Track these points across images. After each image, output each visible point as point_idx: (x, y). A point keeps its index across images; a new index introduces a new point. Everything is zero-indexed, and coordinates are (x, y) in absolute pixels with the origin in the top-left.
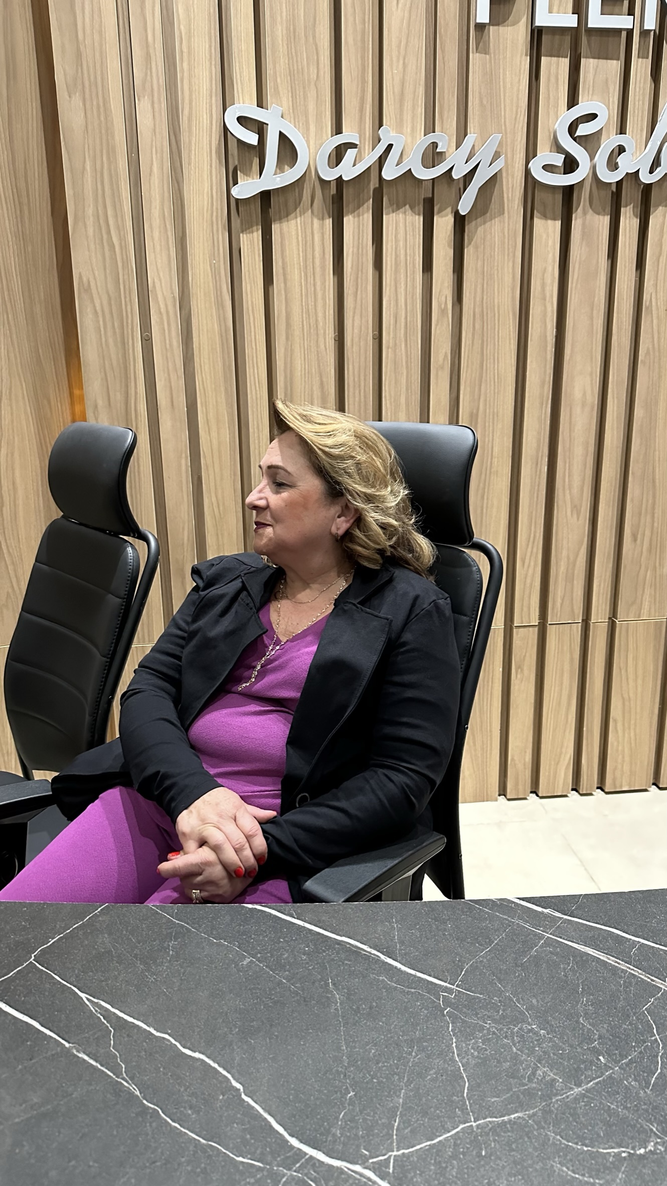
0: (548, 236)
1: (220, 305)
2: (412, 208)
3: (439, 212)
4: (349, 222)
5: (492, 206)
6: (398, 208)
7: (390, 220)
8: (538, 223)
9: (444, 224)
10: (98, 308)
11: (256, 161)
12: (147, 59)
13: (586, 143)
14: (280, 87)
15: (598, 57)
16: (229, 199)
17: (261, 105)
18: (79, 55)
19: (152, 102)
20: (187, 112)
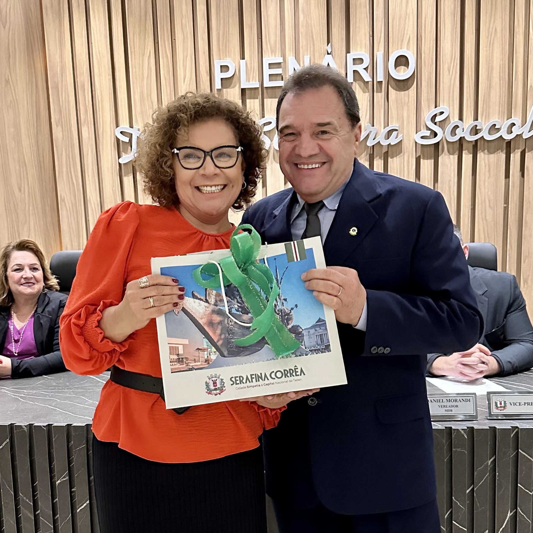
11: (129, 148)
12: (86, 111)
13: (268, 135)
14: (138, 119)
15: (272, 98)
16: (119, 163)
17: (131, 126)
18: (60, 112)
19: (88, 128)
20: (102, 130)
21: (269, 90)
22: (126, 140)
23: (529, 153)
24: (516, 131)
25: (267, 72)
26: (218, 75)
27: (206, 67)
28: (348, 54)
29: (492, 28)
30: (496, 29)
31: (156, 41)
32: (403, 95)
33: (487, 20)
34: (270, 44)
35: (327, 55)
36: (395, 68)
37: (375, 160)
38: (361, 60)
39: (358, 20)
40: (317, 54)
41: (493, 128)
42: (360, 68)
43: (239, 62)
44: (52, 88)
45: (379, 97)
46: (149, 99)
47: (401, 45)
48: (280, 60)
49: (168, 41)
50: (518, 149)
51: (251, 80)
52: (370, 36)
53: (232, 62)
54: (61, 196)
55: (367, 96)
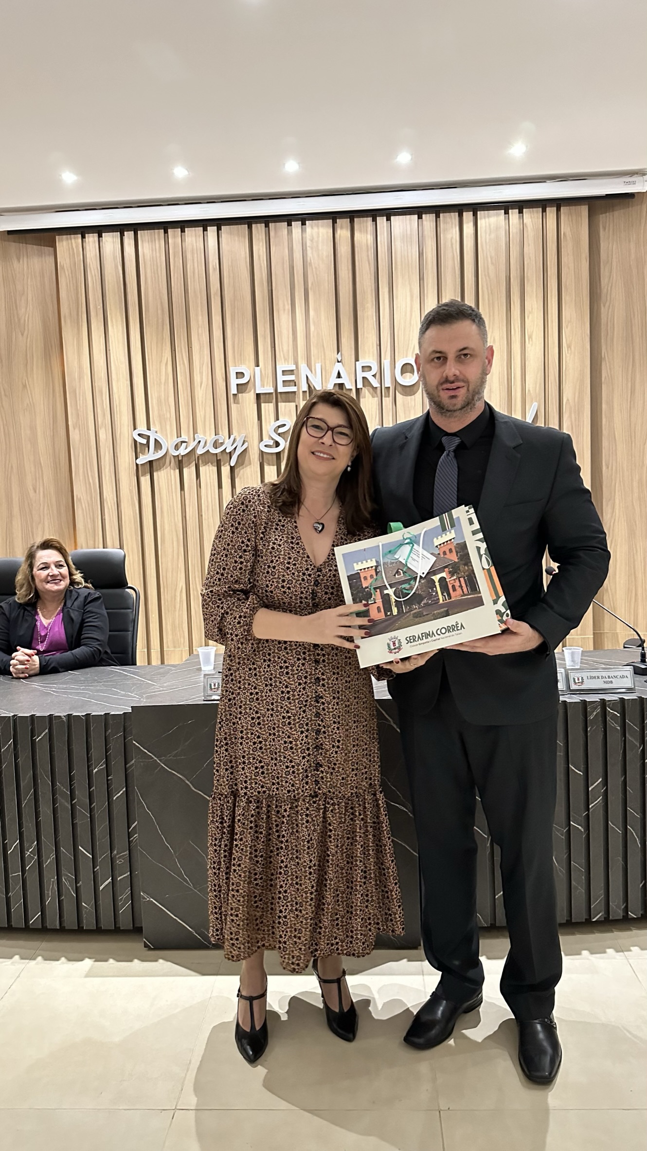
0: (271, 472)
1: (133, 505)
2: (212, 464)
3: (224, 465)
4: (185, 470)
5: (246, 462)
6: (206, 464)
7: (202, 469)
8: (266, 468)
9: (225, 470)
10: (84, 508)
11: (147, 449)
12: (104, 415)
13: (283, 436)
14: (156, 422)
15: (286, 402)
16: (137, 464)
17: (149, 429)
18: (78, 415)
19: (106, 430)
20: (119, 433)
21: (283, 395)
22: (144, 441)
25: (281, 378)
26: (234, 382)
27: (222, 374)
28: (357, 362)
31: (173, 349)
32: (409, 401)
34: (283, 351)
35: (337, 363)
36: (402, 375)
38: (370, 368)
39: (365, 331)
40: (328, 362)
42: (369, 375)
43: (254, 369)
44: (69, 392)
45: (388, 402)
46: (167, 403)
48: (293, 367)
49: (185, 348)
51: (265, 384)
52: (377, 345)
53: (247, 368)
54: (77, 496)
55: (376, 400)
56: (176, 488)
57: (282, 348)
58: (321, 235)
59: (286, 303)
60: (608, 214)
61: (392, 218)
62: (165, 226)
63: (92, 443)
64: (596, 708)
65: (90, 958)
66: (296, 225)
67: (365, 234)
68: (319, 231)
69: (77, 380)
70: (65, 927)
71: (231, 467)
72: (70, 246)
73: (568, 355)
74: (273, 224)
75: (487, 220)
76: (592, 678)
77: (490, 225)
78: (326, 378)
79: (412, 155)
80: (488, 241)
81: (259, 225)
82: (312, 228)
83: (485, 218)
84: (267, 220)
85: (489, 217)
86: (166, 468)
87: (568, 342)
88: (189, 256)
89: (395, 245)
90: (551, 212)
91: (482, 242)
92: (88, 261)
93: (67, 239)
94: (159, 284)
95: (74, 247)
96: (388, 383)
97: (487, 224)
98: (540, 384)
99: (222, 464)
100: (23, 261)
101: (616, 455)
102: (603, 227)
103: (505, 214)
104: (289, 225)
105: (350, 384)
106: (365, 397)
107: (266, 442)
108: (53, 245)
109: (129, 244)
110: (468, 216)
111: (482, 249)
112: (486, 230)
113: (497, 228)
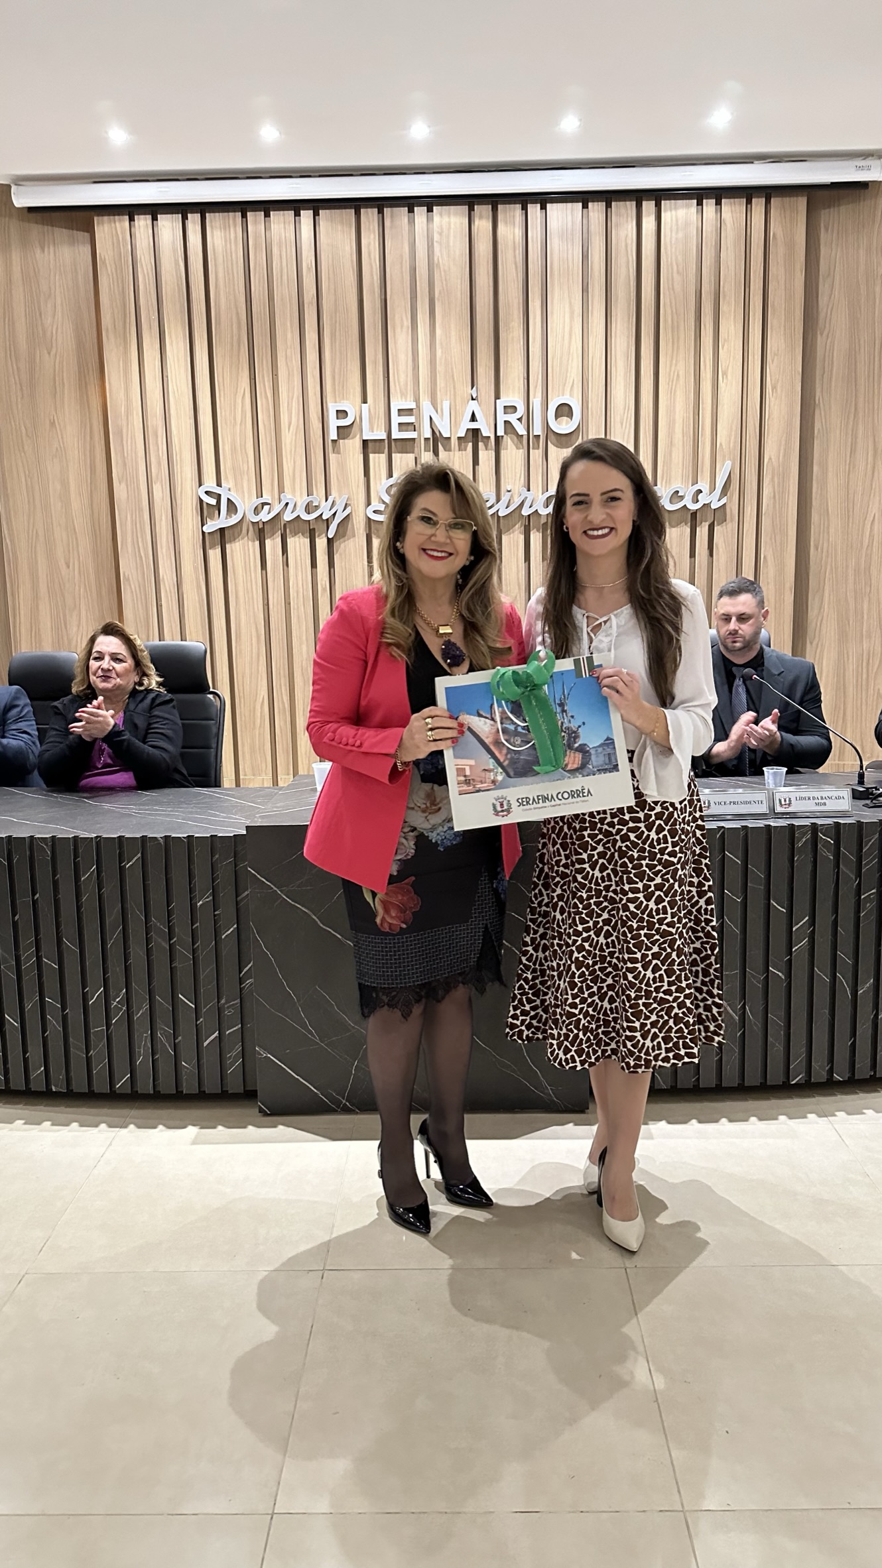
1: (199, 587)
2: (303, 535)
3: (319, 536)
4: (268, 542)
5: (348, 533)
6: (295, 535)
7: (290, 541)
9: (321, 543)
10: (134, 590)
11: (217, 512)
12: (159, 464)
14: (229, 476)
15: (402, 453)
16: (203, 533)
17: (219, 484)
18: (125, 464)
19: (161, 485)
20: (179, 489)
21: (398, 443)
22: (213, 502)
23: (719, 527)
24: (703, 499)
25: (396, 420)
26: (333, 423)
27: (317, 413)
28: (497, 401)
29: (674, 372)
30: (678, 375)
31: (252, 376)
33: (668, 362)
34: (399, 384)
35: (471, 401)
36: (556, 419)
37: (531, 533)
38: (514, 409)
39: (510, 358)
40: (459, 399)
41: (675, 495)
42: (512, 418)
43: (361, 407)
44: (113, 434)
45: (536, 455)
46: (244, 450)
47: (563, 390)
48: (413, 405)
49: (269, 376)
50: (706, 521)
51: (375, 429)
52: (524, 378)
53: (351, 406)
54: (124, 574)
55: (521, 453)
56: (255, 567)
57: (398, 379)
58: (452, 226)
59: (404, 318)
60: (832, 209)
61: (549, 206)
62: (243, 207)
63: (144, 503)
64: (804, 834)
65: (194, 1125)
66: (420, 212)
67: (512, 227)
68: (451, 220)
69: (124, 418)
70: (159, 1092)
71: (328, 538)
72: (114, 232)
73: (772, 399)
74: (389, 209)
75: (674, 212)
76: (801, 798)
77: (677, 221)
78: (455, 421)
79: (580, 120)
80: (673, 239)
81: (369, 210)
82: (441, 215)
83: (671, 211)
84: (381, 203)
85: (676, 209)
86: (243, 539)
87: (773, 382)
88: (275, 251)
89: (551, 245)
90: (758, 204)
91: (665, 244)
92: (139, 253)
93: (110, 222)
94: (234, 290)
95: (119, 233)
96: (538, 430)
97: (674, 219)
98: (735, 438)
99: (317, 535)
100: (49, 253)
101: (828, 533)
102: (825, 226)
103: (698, 205)
104: (411, 211)
105: (487, 429)
106: (507, 449)
107: (374, 506)
108: (90, 229)
109: (195, 232)
110: (648, 206)
111: (666, 253)
112: (672, 226)
113: (687, 224)
